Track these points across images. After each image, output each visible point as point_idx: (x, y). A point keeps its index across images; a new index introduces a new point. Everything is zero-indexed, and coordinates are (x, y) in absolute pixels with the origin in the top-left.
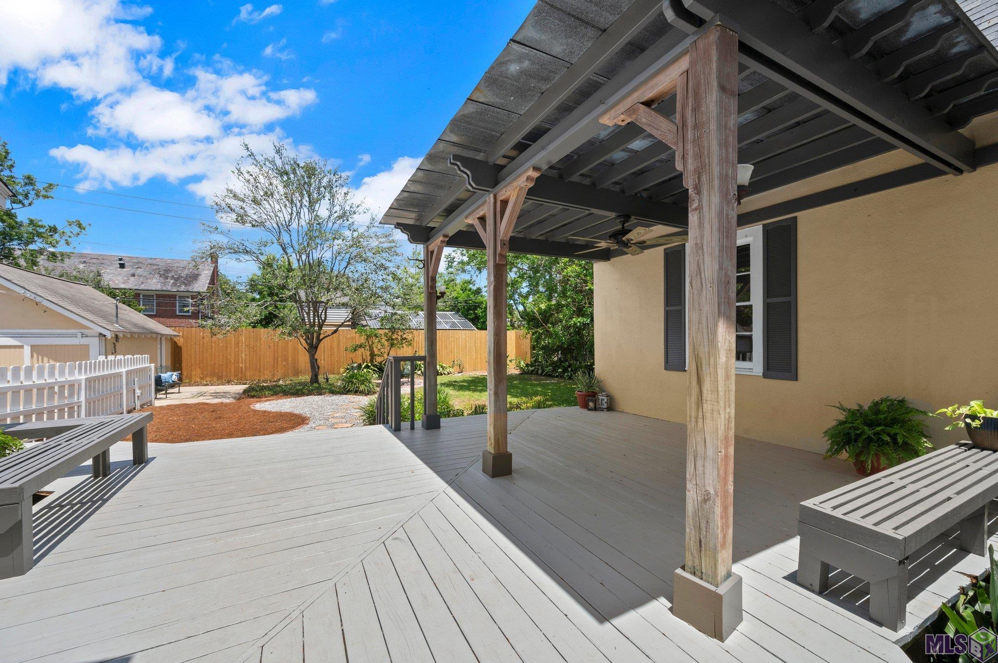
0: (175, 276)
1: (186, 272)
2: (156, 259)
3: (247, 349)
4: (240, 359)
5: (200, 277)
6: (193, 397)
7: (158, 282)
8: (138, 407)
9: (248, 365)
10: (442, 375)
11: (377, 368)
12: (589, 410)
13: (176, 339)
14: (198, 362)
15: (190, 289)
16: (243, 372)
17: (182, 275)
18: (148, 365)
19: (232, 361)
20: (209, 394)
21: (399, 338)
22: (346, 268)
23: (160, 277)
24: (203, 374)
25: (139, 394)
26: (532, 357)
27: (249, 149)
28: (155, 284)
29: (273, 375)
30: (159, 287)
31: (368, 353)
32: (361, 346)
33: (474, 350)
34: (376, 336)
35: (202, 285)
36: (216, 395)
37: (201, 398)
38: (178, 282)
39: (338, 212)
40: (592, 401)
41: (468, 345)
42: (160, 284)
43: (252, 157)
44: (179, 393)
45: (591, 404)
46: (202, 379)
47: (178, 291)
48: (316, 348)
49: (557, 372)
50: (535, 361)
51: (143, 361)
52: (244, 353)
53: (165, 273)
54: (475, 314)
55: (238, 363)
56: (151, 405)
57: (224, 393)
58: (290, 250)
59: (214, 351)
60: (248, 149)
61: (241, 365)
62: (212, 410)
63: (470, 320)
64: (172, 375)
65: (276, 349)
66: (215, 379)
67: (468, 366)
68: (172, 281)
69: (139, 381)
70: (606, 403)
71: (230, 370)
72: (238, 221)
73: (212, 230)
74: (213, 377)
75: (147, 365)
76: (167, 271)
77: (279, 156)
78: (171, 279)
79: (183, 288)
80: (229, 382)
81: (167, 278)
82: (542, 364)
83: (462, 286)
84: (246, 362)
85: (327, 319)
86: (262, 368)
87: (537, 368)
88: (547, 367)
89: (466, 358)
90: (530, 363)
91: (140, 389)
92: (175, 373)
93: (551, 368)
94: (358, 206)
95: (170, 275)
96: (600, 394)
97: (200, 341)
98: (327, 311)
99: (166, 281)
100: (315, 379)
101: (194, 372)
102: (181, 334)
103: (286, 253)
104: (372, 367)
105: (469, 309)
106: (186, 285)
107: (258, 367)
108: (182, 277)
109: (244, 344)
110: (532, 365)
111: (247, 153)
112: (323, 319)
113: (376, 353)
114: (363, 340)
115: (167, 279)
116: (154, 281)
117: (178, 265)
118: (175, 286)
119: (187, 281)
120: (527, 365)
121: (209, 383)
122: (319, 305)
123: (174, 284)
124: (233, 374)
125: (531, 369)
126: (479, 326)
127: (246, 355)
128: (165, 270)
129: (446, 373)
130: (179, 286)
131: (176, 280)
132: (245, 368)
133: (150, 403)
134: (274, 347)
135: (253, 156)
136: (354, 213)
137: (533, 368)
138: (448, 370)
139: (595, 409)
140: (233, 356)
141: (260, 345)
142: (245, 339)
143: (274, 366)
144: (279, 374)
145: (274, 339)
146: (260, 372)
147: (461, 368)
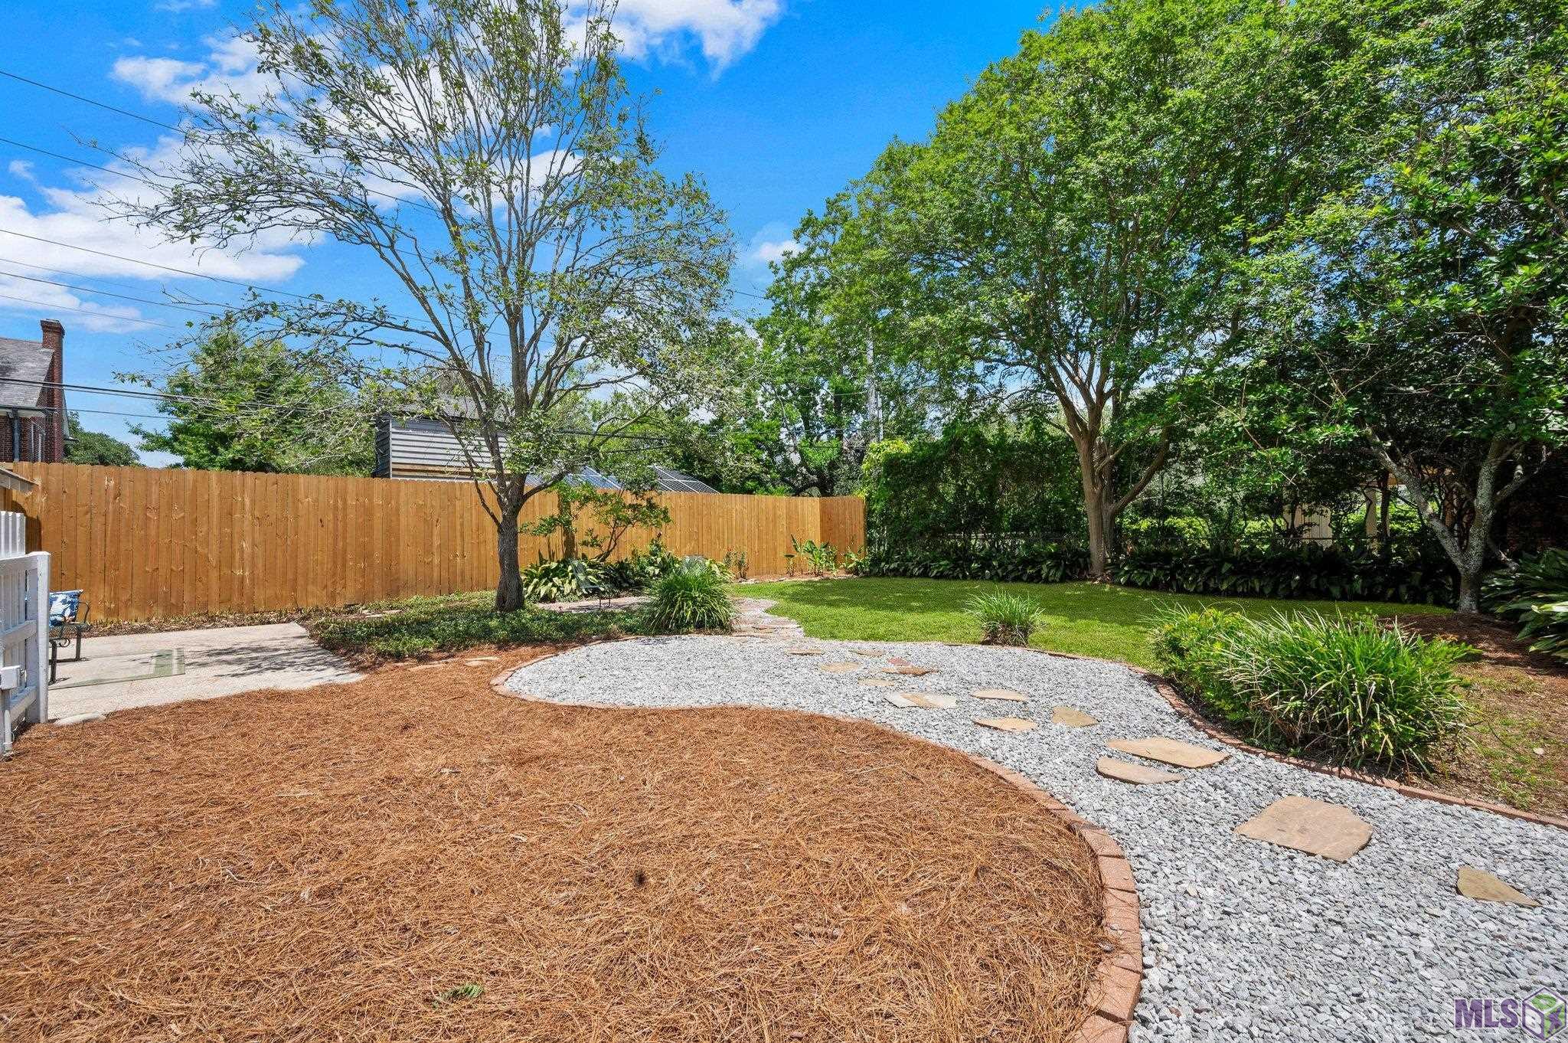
3: (257, 528)
4: (237, 554)
9: (260, 571)
14: (99, 566)
16: (247, 591)
19: (214, 562)
24: (115, 599)
37: (201, 672)
44: (81, 659)
52: (248, 539)
55: (231, 566)
56: (34, 720)
61: (239, 573)
65: (340, 530)
71: (206, 584)
74: (152, 608)
84: (253, 565)
86: (301, 581)
102: (38, 483)
107: (290, 576)
109: (248, 516)
121: (145, 624)
127: (254, 545)
132: (252, 580)
134: (335, 524)
140: (215, 547)
141: (297, 517)
142: (253, 502)
143: (334, 574)
144: (349, 595)
145: (336, 501)
146: (295, 591)
147: (743, 568)
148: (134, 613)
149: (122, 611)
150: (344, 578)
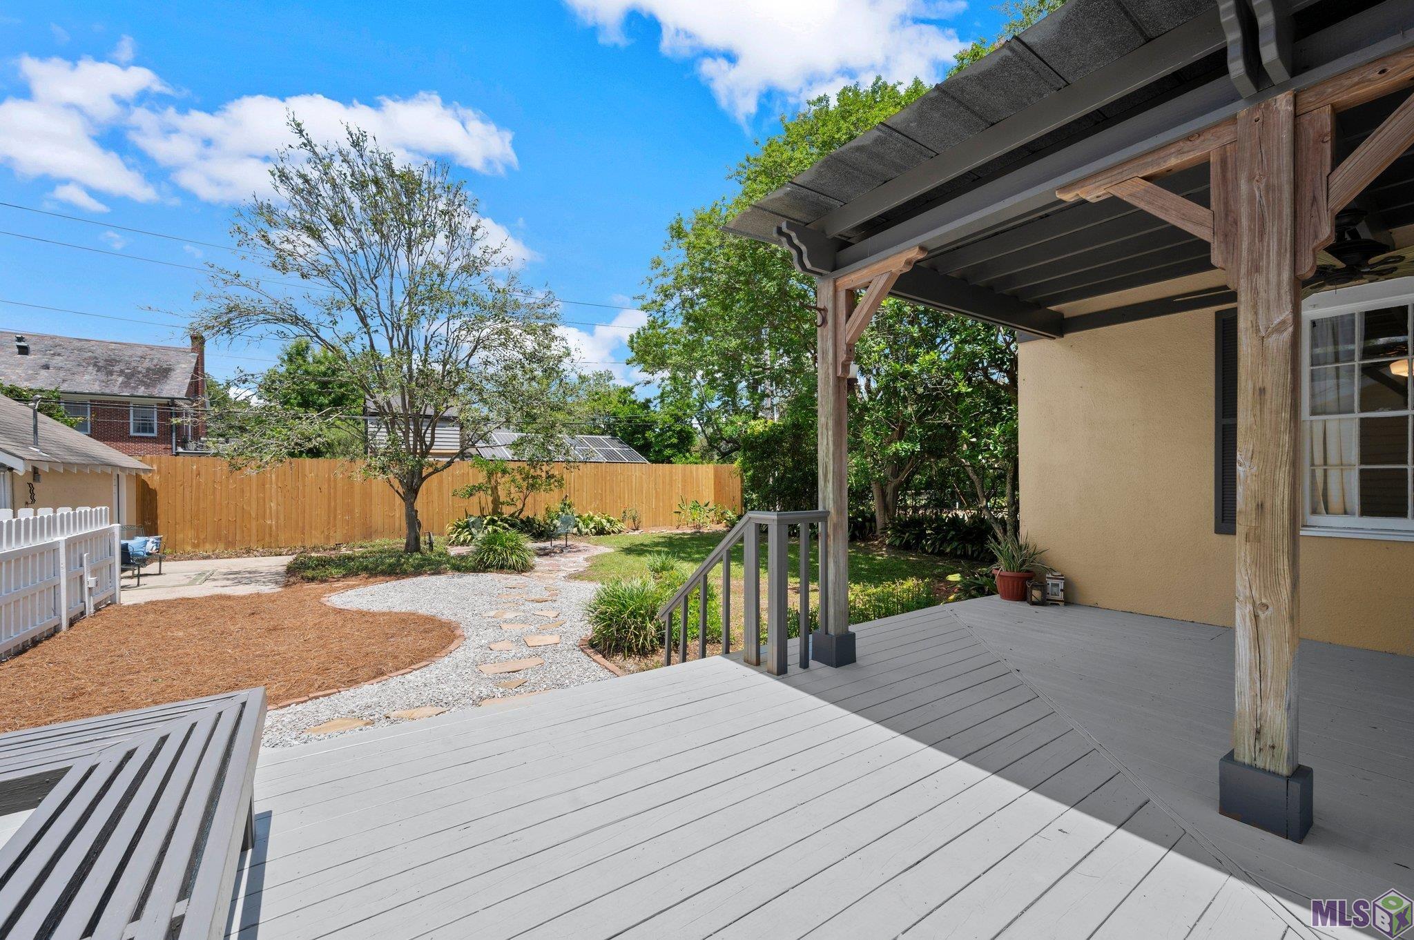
0: (126, 371)
1: (147, 364)
2: (89, 341)
3: (280, 493)
4: (268, 511)
5: (172, 374)
6: (192, 583)
7: (95, 380)
8: (90, 610)
9: (282, 521)
10: (609, 533)
11: (508, 524)
12: (1033, 604)
13: (144, 476)
14: (188, 517)
15: (155, 392)
16: (274, 534)
17: (140, 369)
18: (108, 526)
19: (254, 515)
20: (221, 577)
21: (544, 475)
22: (470, 355)
23: (97, 371)
24: (198, 537)
25: (92, 585)
27: (304, 133)
28: (88, 383)
29: (328, 538)
30: (96, 388)
31: (490, 499)
32: (480, 488)
33: (654, 495)
34: (504, 472)
35: (176, 386)
36: (237, 577)
37: (209, 584)
38: (132, 381)
39: (461, 259)
40: (1034, 587)
41: (645, 486)
42: (97, 383)
43: (308, 148)
44: (160, 574)
45: (1036, 594)
46: (195, 546)
47: (132, 396)
48: (416, 492)
51: (98, 518)
52: (274, 500)
53: (106, 365)
54: (645, 439)
55: (264, 518)
56: (113, 603)
57: (250, 573)
58: (374, 323)
59: (218, 497)
60: (301, 132)
61: (269, 522)
62: (249, 611)
63: (638, 448)
64: (146, 542)
65: (332, 494)
66: (221, 547)
67: (644, 519)
68: (121, 379)
69: (90, 560)
70: (1062, 590)
71: (249, 530)
72: (274, 266)
73: (228, 277)
74: (217, 544)
75: (106, 526)
76: (111, 362)
77: (358, 151)
78: (119, 376)
79: (141, 391)
80: (249, 552)
81: (111, 373)
83: (620, 397)
84: (278, 518)
85: (435, 443)
86: (307, 528)
89: (642, 508)
91: (94, 572)
92: (152, 539)
94: (495, 252)
95: (116, 368)
96: (1050, 576)
97: (192, 481)
98: (436, 432)
99: (110, 378)
100: (413, 545)
101: (181, 536)
102: (155, 468)
103: (366, 325)
104: (499, 523)
105: (635, 432)
106: (147, 386)
107: (300, 524)
108: (139, 372)
109: (274, 486)
111: (297, 140)
112: (428, 443)
113: (501, 500)
114: (481, 478)
115: (112, 375)
116: (87, 377)
117: (129, 353)
118: (126, 387)
119: (150, 379)
121: (211, 554)
122: (422, 421)
123: (125, 385)
124: (254, 538)
126: (654, 458)
127: (278, 504)
128: (106, 360)
129: (616, 530)
130: (135, 388)
131: (129, 377)
132: (277, 527)
133: (112, 601)
134: (329, 490)
135: (311, 146)
136: (487, 263)
138: (618, 526)
139: (1044, 602)
140: (254, 506)
141: (304, 486)
142: (277, 477)
143: (329, 523)
144: (338, 537)
145: (329, 476)
146: (304, 534)
147: (636, 522)
148: (208, 546)
149: (201, 545)
150: (335, 526)
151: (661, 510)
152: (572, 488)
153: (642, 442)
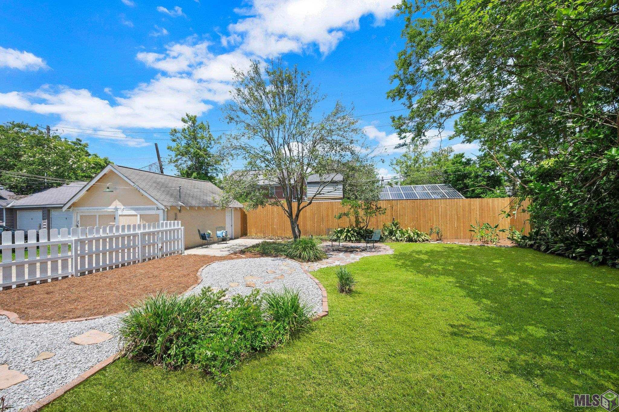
9: (278, 226)
10: (416, 241)
14: (254, 224)
16: (276, 231)
26: (532, 227)
41: (449, 212)
46: (256, 234)
49: (574, 252)
50: (537, 233)
54: (464, 184)
55: (273, 225)
61: (275, 227)
63: (459, 190)
67: (445, 234)
71: (269, 229)
82: (548, 239)
87: (539, 243)
88: (556, 243)
89: (446, 227)
90: (528, 236)
93: (562, 245)
105: (458, 179)
110: (530, 239)
120: (524, 238)
125: (530, 243)
126: (469, 195)
129: (420, 239)
137: (532, 242)
138: (423, 237)
147: (439, 235)
151: (462, 228)
152: (399, 214)
153: (462, 186)
